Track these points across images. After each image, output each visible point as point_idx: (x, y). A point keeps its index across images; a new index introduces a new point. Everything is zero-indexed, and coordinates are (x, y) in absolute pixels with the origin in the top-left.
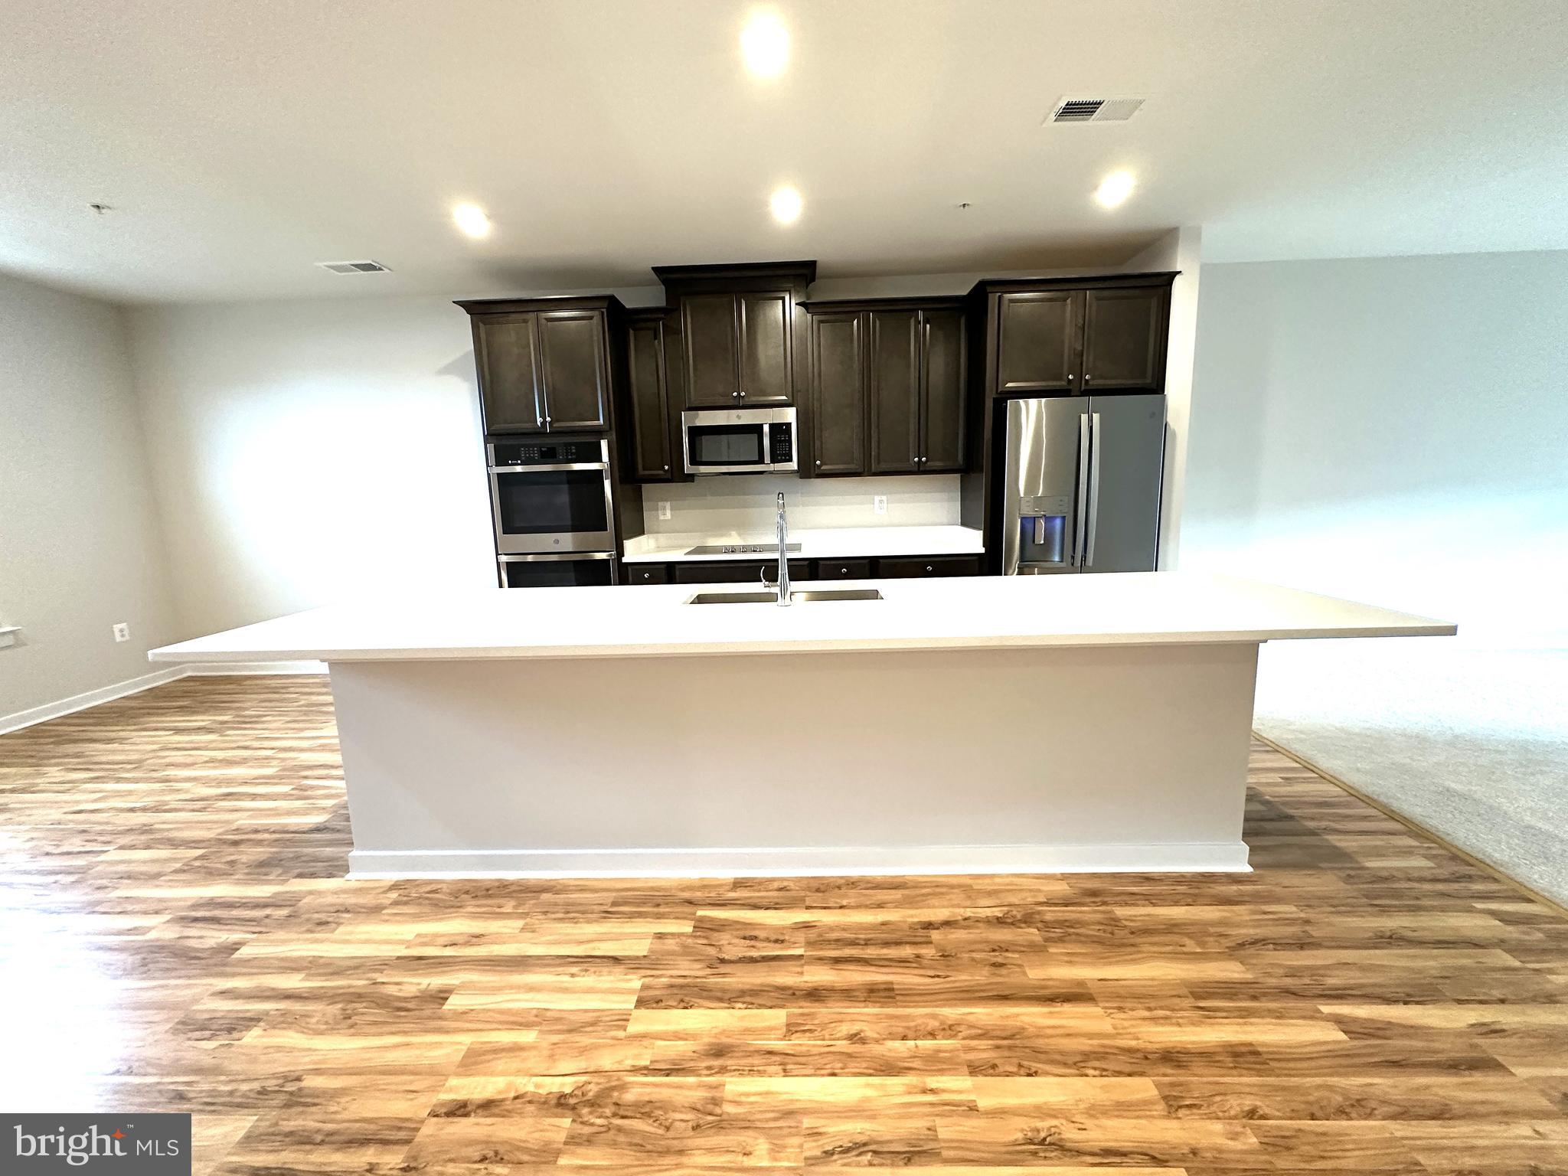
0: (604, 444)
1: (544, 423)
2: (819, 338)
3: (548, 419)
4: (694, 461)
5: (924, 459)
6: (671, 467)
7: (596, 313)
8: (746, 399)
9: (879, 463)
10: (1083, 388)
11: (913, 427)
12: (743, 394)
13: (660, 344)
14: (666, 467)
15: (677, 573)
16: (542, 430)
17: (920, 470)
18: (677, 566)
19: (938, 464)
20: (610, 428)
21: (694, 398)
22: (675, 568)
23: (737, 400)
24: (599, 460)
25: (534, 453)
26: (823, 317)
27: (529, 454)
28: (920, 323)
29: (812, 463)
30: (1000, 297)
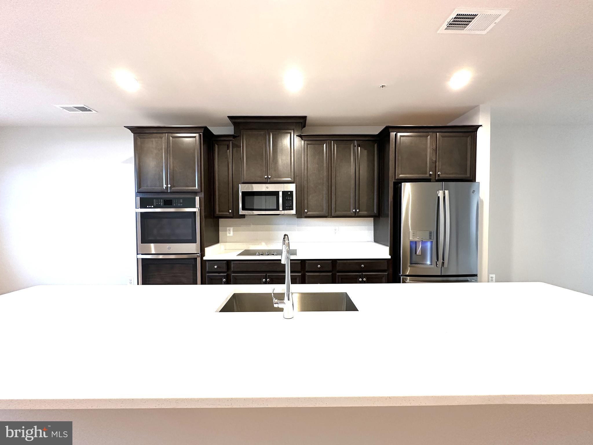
0: (197, 199)
1: (167, 187)
2: (307, 152)
3: (169, 186)
4: (244, 209)
5: (358, 210)
6: (233, 211)
7: (197, 135)
8: (271, 179)
9: (336, 211)
10: (437, 178)
11: (352, 195)
12: (270, 177)
13: (229, 152)
14: (230, 211)
15: (232, 266)
16: (166, 191)
17: (356, 216)
18: (232, 262)
19: (365, 213)
20: (201, 191)
21: (245, 178)
22: (231, 262)
23: (267, 179)
24: (194, 207)
25: (160, 202)
26: (309, 142)
27: (158, 203)
28: (355, 146)
29: (303, 211)
30: (395, 134)
